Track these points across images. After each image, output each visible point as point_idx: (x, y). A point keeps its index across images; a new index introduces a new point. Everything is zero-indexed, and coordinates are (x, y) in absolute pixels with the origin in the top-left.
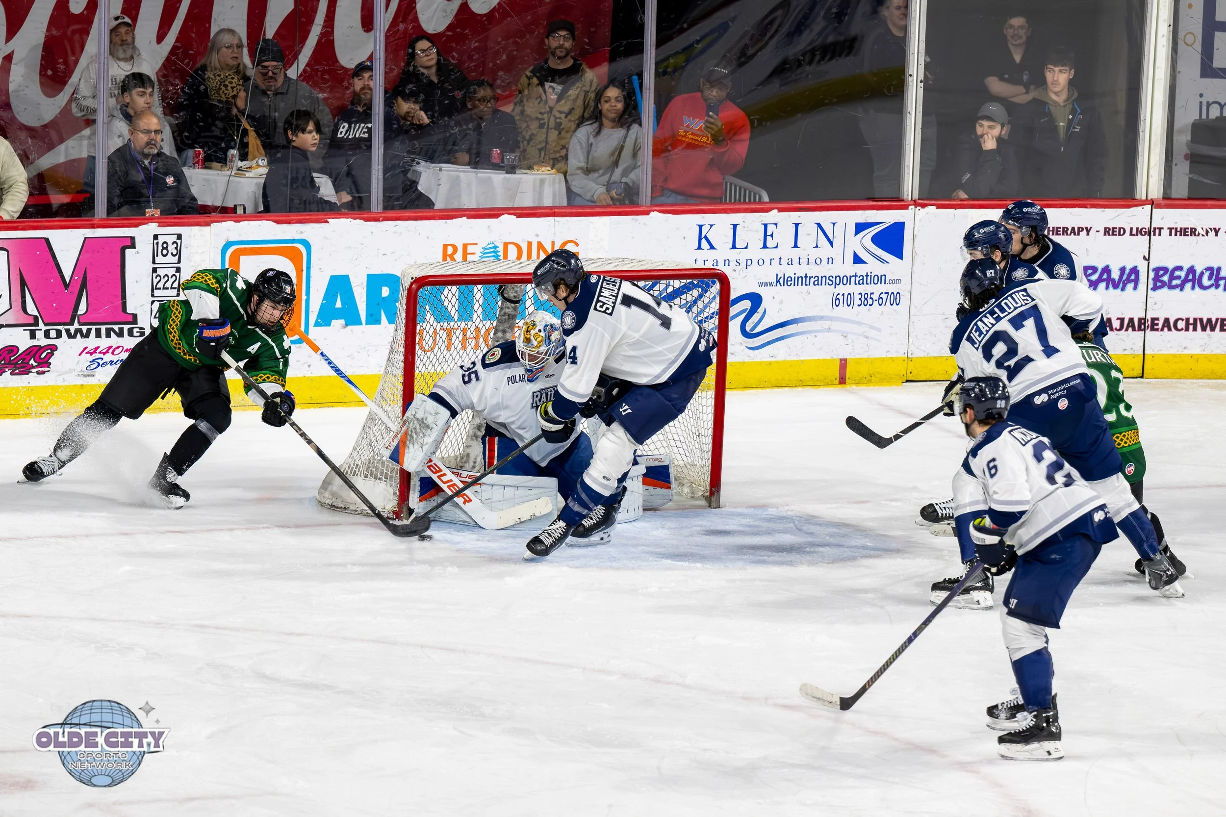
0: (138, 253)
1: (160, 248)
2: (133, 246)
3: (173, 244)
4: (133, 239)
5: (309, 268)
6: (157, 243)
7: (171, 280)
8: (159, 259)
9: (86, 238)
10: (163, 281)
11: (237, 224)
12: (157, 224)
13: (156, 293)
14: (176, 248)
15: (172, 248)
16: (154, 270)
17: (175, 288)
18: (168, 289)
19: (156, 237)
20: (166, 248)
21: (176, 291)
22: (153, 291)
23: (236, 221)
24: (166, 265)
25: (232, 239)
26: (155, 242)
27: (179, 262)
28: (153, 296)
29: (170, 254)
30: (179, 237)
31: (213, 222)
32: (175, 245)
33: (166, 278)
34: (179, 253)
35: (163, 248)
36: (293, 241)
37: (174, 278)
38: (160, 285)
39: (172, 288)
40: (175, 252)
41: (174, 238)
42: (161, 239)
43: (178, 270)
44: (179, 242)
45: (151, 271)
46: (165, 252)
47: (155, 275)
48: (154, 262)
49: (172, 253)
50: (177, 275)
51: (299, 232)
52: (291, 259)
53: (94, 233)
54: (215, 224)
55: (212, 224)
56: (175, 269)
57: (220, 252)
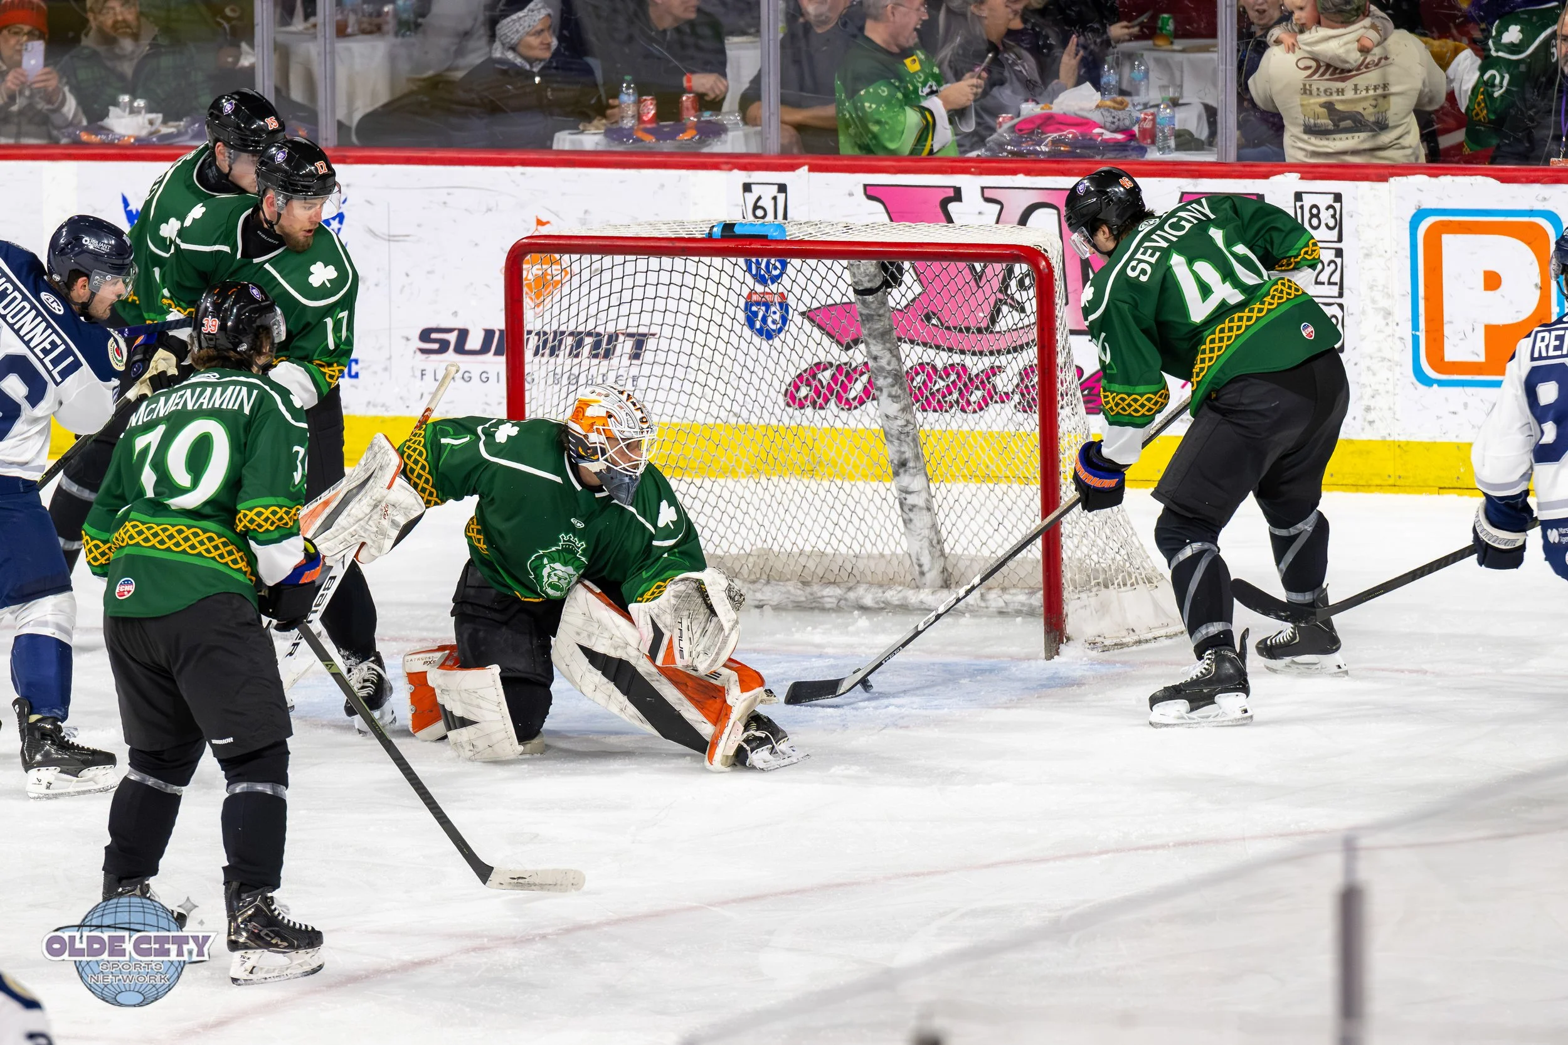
1: (1307, 216)
3: (1327, 209)
6: (1302, 207)
7: (1328, 270)
9: (1183, 194)
11: (1433, 180)
12: (1299, 175)
14: (1334, 216)
15: (1326, 216)
17: (1335, 284)
18: (1323, 283)
19: (1298, 196)
20: (1317, 216)
21: (1337, 288)
23: (1430, 175)
25: (1427, 205)
26: (1299, 204)
27: (1340, 240)
29: (1323, 226)
30: (1338, 197)
31: (1392, 175)
32: (1331, 211)
34: (1339, 225)
35: (1312, 216)
37: (1333, 266)
39: (1330, 283)
40: (1332, 223)
41: (1329, 199)
42: (1308, 201)
43: (1339, 253)
44: (1337, 205)
46: (1315, 222)
49: (1327, 225)
50: (1338, 261)
51: (1540, 198)
53: (1195, 186)
54: (1397, 178)
55: (1392, 180)
56: (1333, 252)
57: (1408, 225)
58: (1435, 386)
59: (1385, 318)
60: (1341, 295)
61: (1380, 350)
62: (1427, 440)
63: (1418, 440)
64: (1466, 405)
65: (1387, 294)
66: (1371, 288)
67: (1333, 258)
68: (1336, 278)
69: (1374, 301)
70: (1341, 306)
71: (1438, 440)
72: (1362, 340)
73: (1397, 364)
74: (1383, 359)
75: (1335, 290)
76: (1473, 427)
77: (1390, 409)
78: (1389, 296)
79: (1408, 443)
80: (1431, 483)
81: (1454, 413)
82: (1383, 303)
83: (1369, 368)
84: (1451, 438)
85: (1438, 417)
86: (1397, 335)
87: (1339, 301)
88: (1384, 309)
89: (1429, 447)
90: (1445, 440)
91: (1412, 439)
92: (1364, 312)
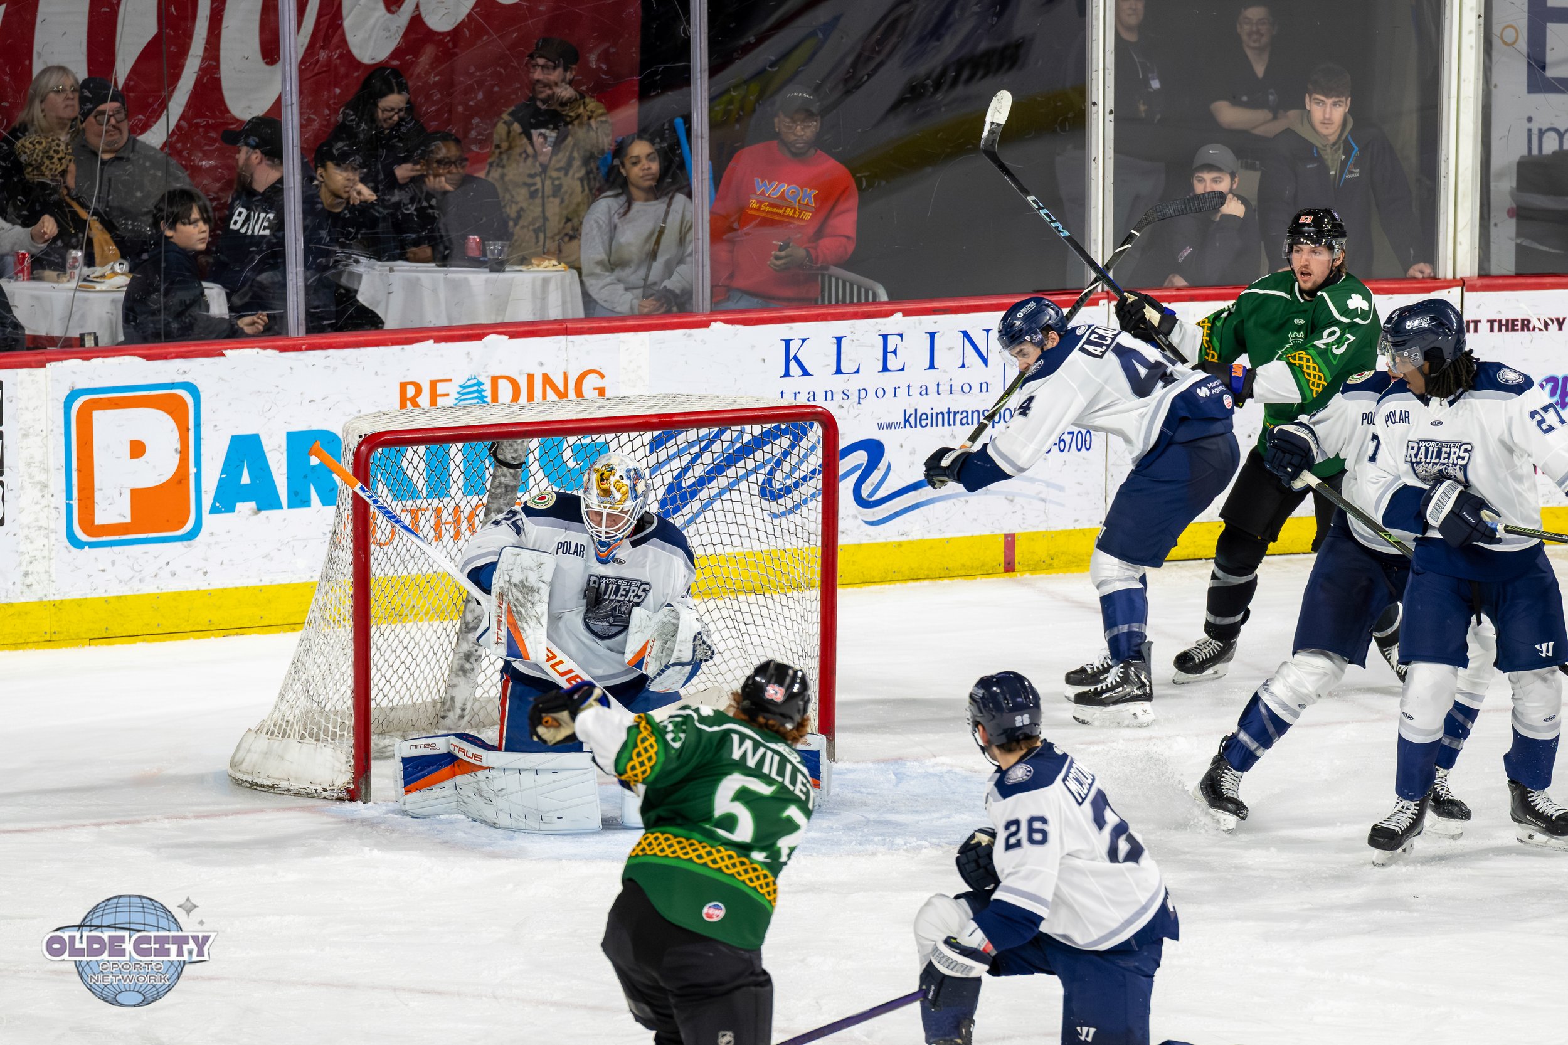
11: (86, 362)
23: (84, 359)
25: (80, 385)
31: (49, 361)
36: (173, 385)
51: (181, 371)
54: (53, 364)
55: (48, 365)
57: (62, 405)
58: (87, 548)
59: (41, 491)
61: (37, 520)
62: (79, 597)
63: (72, 598)
64: (113, 563)
65: (44, 468)
66: (29, 464)
69: (31, 477)
71: (89, 596)
72: (21, 512)
73: (53, 531)
74: (40, 528)
76: (120, 581)
77: (46, 572)
78: (45, 471)
79: (62, 601)
80: (83, 635)
81: (103, 571)
82: (40, 477)
83: (27, 537)
84: (100, 593)
85: (89, 576)
86: (52, 506)
88: (40, 483)
89: (79, 603)
90: (95, 595)
91: (66, 598)
92: (21, 487)
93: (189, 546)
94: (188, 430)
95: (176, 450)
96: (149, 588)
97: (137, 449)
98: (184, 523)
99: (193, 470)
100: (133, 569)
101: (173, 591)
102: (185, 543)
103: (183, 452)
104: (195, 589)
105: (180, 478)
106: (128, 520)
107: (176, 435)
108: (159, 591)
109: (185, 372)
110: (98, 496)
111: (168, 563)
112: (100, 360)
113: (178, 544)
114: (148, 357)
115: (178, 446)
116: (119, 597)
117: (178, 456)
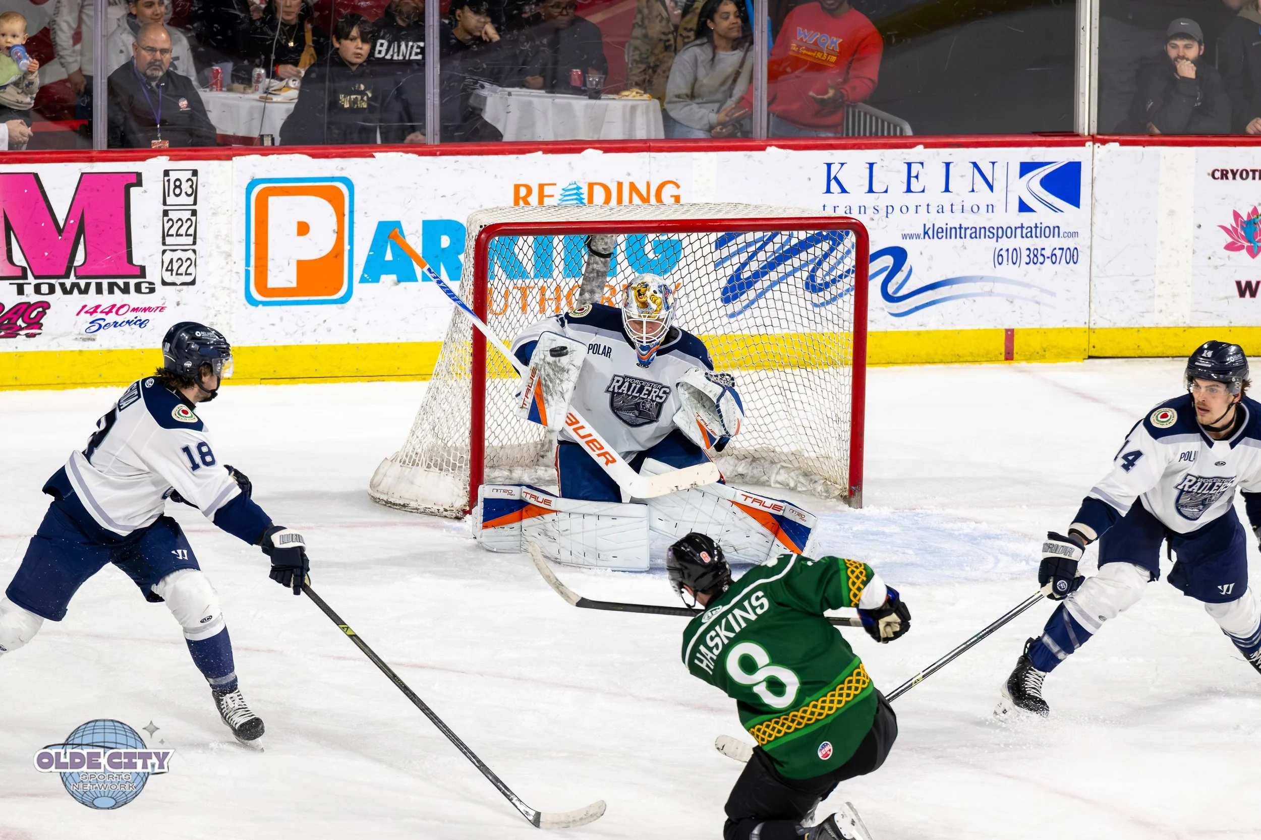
0: (145, 192)
1: (172, 186)
2: (139, 183)
3: (187, 181)
4: (139, 175)
5: (352, 212)
6: (169, 181)
7: (186, 226)
8: (171, 200)
9: (82, 174)
10: (176, 226)
11: (264, 158)
12: (168, 158)
13: (169, 240)
14: (191, 187)
15: (186, 187)
16: (166, 213)
17: (191, 235)
18: (182, 235)
19: (166, 173)
20: (179, 187)
21: (191, 238)
22: (164, 239)
23: (263, 155)
24: (181, 207)
25: (257, 177)
26: (166, 178)
27: (195, 203)
28: (164, 244)
29: (183, 194)
30: (195, 173)
31: (235, 155)
32: (190, 183)
33: (180, 223)
34: (195, 193)
35: (176, 187)
36: (333, 179)
37: (189, 222)
38: (173, 231)
39: (187, 235)
40: (190, 191)
41: (189, 175)
42: (173, 176)
43: (194, 213)
44: (194, 179)
45: (162, 214)
46: (177, 191)
47: (166, 219)
48: (165, 203)
49: (186, 193)
50: (193, 218)
51: (339, 168)
52: (330, 201)
53: (92, 167)
54: (238, 158)
55: (234, 158)
56: (190, 212)
57: (244, 191)
58: (260, 306)
59: (226, 258)
60: (194, 243)
61: (221, 282)
62: (253, 345)
63: (248, 346)
64: (281, 319)
65: (228, 241)
66: (217, 237)
67: (189, 216)
68: (191, 231)
69: (218, 247)
70: (194, 251)
71: (260, 345)
72: (209, 275)
73: (234, 291)
74: (224, 288)
75: (190, 240)
76: (287, 334)
77: (228, 323)
78: (230, 242)
79: (239, 348)
80: (255, 376)
81: (273, 325)
82: (227, 248)
83: (213, 296)
84: (270, 343)
85: (262, 329)
86: (234, 271)
87: (193, 247)
88: (225, 252)
89: (253, 350)
90: (266, 344)
91: (243, 345)
92: (210, 255)
93: (342, 308)
94: (344, 215)
95: (334, 231)
96: (309, 341)
97: (303, 229)
98: (338, 289)
99: (347, 247)
100: (297, 325)
101: (328, 343)
102: (339, 305)
103: (340, 233)
104: (346, 343)
105: (337, 253)
106: (294, 285)
107: (334, 218)
108: (316, 343)
109: (342, 169)
110: (270, 265)
111: (325, 321)
112: (275, 156)
113: (334, 306)
114: (314, 156)
115: (335, 227)
116: (285, 347)
117: (335, 236)
